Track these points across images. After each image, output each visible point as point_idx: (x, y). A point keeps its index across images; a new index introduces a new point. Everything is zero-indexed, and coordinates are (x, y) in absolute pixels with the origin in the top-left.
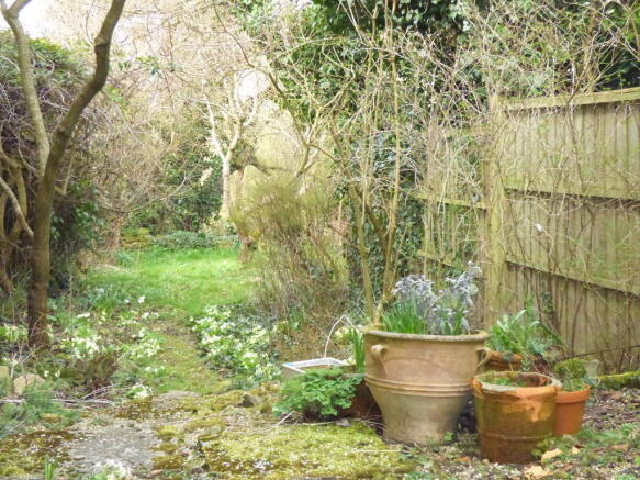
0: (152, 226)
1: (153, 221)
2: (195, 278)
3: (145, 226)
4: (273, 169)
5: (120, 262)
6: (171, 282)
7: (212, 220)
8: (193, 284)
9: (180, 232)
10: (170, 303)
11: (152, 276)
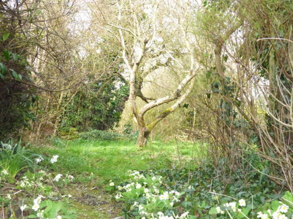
0: (78, 127)
1: (80, 123)
2: (106, 155)
3: (74, 127)
4: (151, 99)
5: (56, 144)
6: (89, 156)
7: (114, 128)
8: (105, 158)
9: (95, 131)
10: (87, 170)
11: (76, 152)
